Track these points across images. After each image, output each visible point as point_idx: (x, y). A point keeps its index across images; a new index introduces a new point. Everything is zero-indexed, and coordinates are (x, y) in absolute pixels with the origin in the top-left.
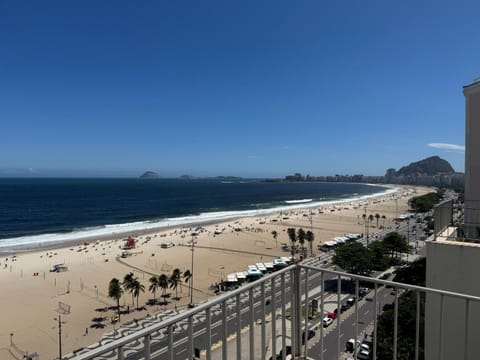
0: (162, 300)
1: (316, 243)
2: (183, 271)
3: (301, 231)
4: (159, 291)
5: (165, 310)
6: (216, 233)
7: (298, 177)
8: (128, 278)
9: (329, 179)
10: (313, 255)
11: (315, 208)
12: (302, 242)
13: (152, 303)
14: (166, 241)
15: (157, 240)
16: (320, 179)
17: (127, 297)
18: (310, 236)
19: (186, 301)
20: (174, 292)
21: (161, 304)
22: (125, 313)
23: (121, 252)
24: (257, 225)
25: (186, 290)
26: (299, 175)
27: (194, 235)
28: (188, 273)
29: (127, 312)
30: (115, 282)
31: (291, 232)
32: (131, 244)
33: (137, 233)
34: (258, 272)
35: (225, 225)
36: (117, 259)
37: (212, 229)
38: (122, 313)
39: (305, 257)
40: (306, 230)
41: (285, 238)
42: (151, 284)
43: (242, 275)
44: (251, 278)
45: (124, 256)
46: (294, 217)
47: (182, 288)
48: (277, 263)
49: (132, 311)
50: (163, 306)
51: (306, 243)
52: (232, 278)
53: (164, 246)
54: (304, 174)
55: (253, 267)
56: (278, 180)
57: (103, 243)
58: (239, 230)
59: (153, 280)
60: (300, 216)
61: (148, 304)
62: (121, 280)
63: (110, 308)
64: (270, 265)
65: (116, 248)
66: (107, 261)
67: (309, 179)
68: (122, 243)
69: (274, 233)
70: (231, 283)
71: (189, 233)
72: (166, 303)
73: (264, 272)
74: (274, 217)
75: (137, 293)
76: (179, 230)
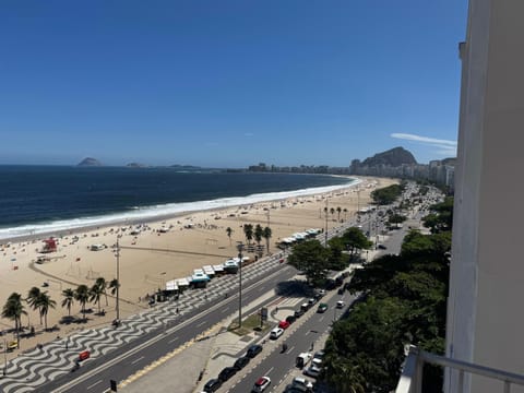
0: (81, 316)
1: (274, 240)
2: (109, 280)
3: (258, 227)
4: (77, 305)
5: (82, 329)
6: (161, 231)
7: (262, 168)
8: (35, 292)
9: (294, 170)
10: (270, 254)
11: (276, 201)
12: (259, 239)
13: (68, 320)
14: (97, 242)
15: (87, 240)
16: (285, 170)
17: (31, 316)
18: (268, 233)
19: (111, 317)
20: (96, 305)
21: (79, 321)
22: (28, 336)
23: (36, 257)
24: (212, 221)
25: (112, 302)
26: (264, 165)
27: (133, 234)
28: (115, 283)
29: (32, 334)
30: (16, 297)
31: (248, 229)
32: (51, 246)
33: (61, 234)
34: (205, 277)
35: (173, 221)
36: (31, 266)
37: (157, 226)
38: (23, 336)
39: (261, 256)
40: (263, 226)
41: (240, 236)
42: (64, 298)
43: (184, 282)
44: (196, 285)
45: (40, 262)
46: (253, 211)
47: (106, 300)
48: (228, 265)
49: (39, 333)
50: (82, 325)
51: (263, 241)
52: (171, 286)
53: (94, 248)
54: (269, 165)
55: (200, 271)
56: (240, 171)
57: (16, 245)
58: (190, 227)
59: (69, 293)
60: (261, 210)
61: (61, 323)
62: (24, 294)
63: (10, 331)
64: (220, 268)
65: (32, 250)
66: (16, 268)
67: (274, 169)
68: (41, 245)
69: (229, 230)
70: (170, 292)
71: (128, 232)
72: (85, 321)
73: (212, 276)
74: (232, 212)
75: (44, 311)
76: (115, 229)
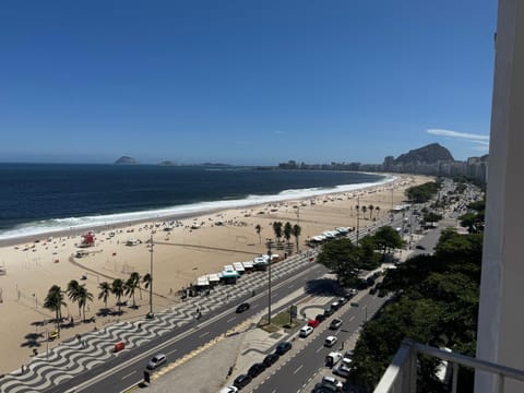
0: (116, 309)
1: (303, 237)
2: (142, 274)
3: (288, 225)
4: (112, 298)
5: (118, 322)
6: (193, 228)
7: (292, 165)
8: (74, 284)
9: (325, 167)
10: (299, 252)
11: (306, 198)
12: (288, 237)
13: (104, 312)
14: (132, 237)
15: (124, 236)
16: (315, 167)
17: (70, 308)
18: (297, 230)
19: (144, 310)
20: (132, 299)
21: (114, 314)
22: (68, 326)
23: (75, 251)
24: (241, 218)
25: (146, 295)
26: (294, 162)
27: (166, 230)
28: (148, 278)
29: (71, 325)
30: (55, 289)
31: (277, 227)
32: (89, 241)
33: (99, 229)
34: (235, 273)
35: (204, 218)
36: (71, 260)
37: (189, 222)
38: (63, 326)
39: (290, 254)
40: (293, 224)
41: (269, 233)
42: (101, 291)
43: (215, 277)
44: (227, 281)
45: (79, 256)
46: (283, 208)
47: (140, 294)
48: (257, 262)
49: (78, 324)
50: (117, 317)
51: (293, 238)
52: (203, 281)
53: (130, 244)
54: (299, 162)
55: (230, 267)
56: (271, 168)
57: (57, 240)
58: (220, 224)
59: (105, 286)
60: (290, 208)
61: (99, 315)
62: (64, 287)
63: (51, 321)
64: (249, 265)
65: (72, 245)
66: (57, 261)
67: (304, 167)
68: (79, 239)
69: (258, 227)
70: (201, 287)
71: (162, 228)
72: (120, 313)
73: (241, 273)
74: (262, 209)
75: (82, 303)
76: (149, 224)
